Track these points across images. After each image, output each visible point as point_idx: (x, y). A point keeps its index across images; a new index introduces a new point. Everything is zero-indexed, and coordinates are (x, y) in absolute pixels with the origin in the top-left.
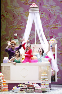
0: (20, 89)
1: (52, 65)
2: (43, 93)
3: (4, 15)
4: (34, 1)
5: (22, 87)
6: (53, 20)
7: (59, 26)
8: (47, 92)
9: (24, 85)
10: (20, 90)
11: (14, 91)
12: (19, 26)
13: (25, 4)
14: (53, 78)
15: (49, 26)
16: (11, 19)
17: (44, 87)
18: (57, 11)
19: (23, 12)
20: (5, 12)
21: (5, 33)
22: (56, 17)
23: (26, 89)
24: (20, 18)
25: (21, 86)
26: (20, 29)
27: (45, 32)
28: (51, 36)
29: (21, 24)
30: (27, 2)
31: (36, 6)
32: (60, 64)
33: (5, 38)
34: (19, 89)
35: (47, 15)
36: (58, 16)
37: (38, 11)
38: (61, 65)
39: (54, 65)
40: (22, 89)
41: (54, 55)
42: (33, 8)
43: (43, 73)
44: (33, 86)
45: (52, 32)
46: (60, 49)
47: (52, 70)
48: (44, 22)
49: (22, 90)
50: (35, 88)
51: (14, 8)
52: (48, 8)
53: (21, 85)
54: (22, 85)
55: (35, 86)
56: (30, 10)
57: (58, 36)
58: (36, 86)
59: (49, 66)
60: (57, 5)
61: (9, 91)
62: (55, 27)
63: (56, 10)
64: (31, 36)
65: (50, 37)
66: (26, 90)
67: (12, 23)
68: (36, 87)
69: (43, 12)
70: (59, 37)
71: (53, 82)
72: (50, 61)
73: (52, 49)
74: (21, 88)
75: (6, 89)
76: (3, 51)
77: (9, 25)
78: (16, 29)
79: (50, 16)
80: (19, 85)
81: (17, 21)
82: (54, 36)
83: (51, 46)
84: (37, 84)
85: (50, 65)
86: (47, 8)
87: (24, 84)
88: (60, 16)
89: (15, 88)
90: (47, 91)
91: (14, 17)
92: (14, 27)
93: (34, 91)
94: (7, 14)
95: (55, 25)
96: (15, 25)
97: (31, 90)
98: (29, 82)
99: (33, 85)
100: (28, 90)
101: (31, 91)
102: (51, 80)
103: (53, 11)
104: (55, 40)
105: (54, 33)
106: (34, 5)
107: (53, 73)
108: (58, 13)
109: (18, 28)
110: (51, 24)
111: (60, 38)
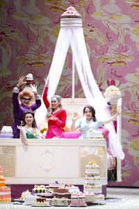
0: (38, 197)
1: (110, 145)
2: (88, 207)
3: (7, 34)
4: (73, 3)
5: (42, 194)
6: (115, 46)
7: (128, 60)
8: (97, 204)
9: (46, 189)
10: (38, 200)
11: (23, 202)
12: (39, 59)
13: (53, 9)
14: (112, 174)
15: (107, 59)
16: (22, 41)
17: (92, 193)
18: (124, 26)
19: (48, 28)
20: (10, 26)
21: (9, 73)
22: (121, 40)
23: (52, 197)
24: (41, 41)
25: (41, 191)
26: (42, 65)
27: (98, 71)
28: (110, 80)
29: (45, 52)
30: (57, 6)
31: (75, 13)
32: (129, 143)
33: (8, 84)
34: (36, 197)
35: (101, 34)
36: (127, 38)
37: (81, 25)
38: (131, 145)
39: (114, 145)
40: (43, 197)
41: (115, 123)
42: (69, 17)
43: (90, 162)
44: (67, 191)
45: (113, 71)
46: (129, 109)
47: (109, 156)
48: (96, 51)
49: (43, 200)
50: (70, 195)
51: (28, 19)
52: (104, 19)
53: (39, 188)
54: (43, 190)
55: (70, 191)
56: (61, 22)
57: (125, 82)
58: (74, 191)
59: (104, 147)
60: (125, 12)
61: (12, 201)
62: (120, 62)
63: (122, 24)
64: (66, 81)
65: (108, 82)
66: (50, 199)
67: (24, 52)
68: (74, 193)
69: (92, 29)
70: (128, 84)
71: (112, 183)
72: (106, 135)
73: (110, 108)
74: (39, 194)
75: (6, 196)
76: (3, 113)
77: (16, 56)
78: (33, 64)
79: (109, 37)
80: (35, 189)
81: (35, 47)
82: (117, 82)
83: (109, 104)
84: (76, 186)
85: (105, 145)
86: (102, 18)
87: (46, 185)
88: (131, 38)
89: (26, 195)
90: (99, 202)
91: (30, 38)
92: (27, 60)
93: (69, 202)
94: (12, 31)
95: (120, 58)
96: (31, 56)
97: (63, 199)
98: (57, 182)
99: (67, 188)
100: (56, 200)
101: (63, 202)
102: (106, 178)
103: (116, 27)
104: (118, 89)
105: (118, 74)
106: (72, 11)
107: (111, 163)
108: (126, 31)
109: (38, 61)
110: (111, 55)
111: (131, 85)
